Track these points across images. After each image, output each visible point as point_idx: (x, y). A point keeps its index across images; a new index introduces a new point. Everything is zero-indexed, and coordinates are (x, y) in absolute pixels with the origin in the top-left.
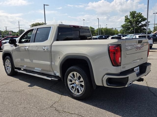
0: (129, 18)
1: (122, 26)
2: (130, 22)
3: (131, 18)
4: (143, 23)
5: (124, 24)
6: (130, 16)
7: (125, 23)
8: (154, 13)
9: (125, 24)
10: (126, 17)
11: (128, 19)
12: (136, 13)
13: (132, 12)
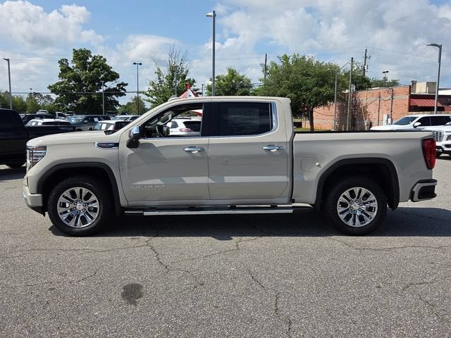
0: (71, 65)
1: (54, 89)
2: (76, 78)
3: (77, 67)
4: (111, 85)
5: (57, 84)
6: (74, 61)
7: (61, 81)
8: (135, 64)
9: (61, 83)
10: (61, 62)
11: (70, 69)
12: (91, 57)
13: (81, 51)
